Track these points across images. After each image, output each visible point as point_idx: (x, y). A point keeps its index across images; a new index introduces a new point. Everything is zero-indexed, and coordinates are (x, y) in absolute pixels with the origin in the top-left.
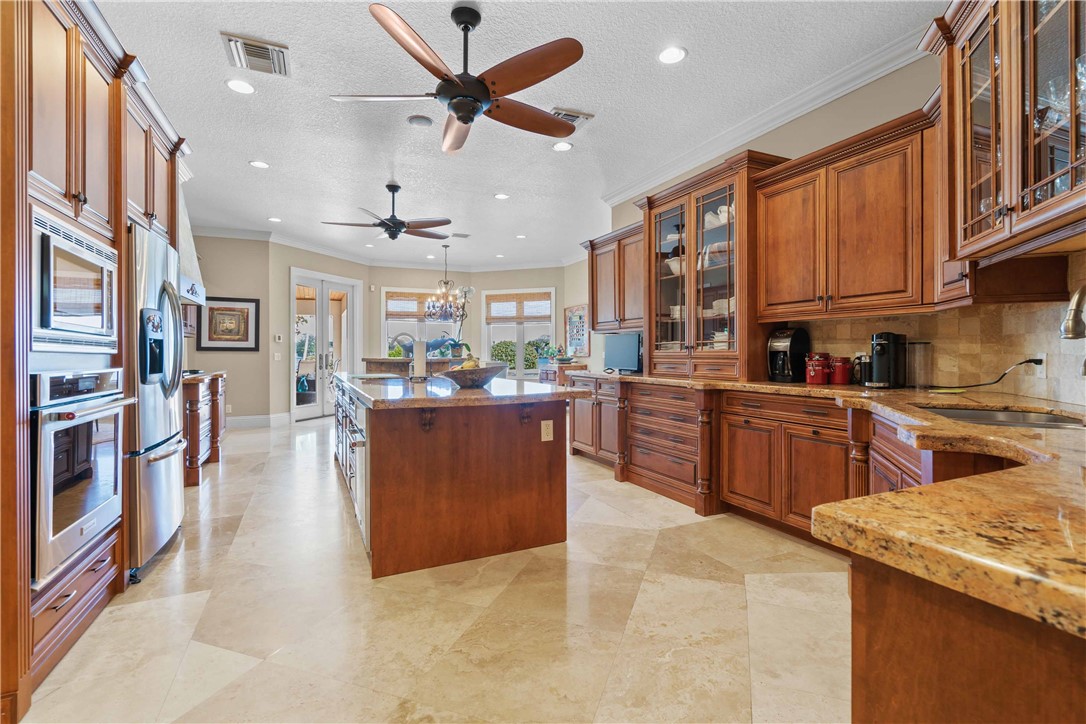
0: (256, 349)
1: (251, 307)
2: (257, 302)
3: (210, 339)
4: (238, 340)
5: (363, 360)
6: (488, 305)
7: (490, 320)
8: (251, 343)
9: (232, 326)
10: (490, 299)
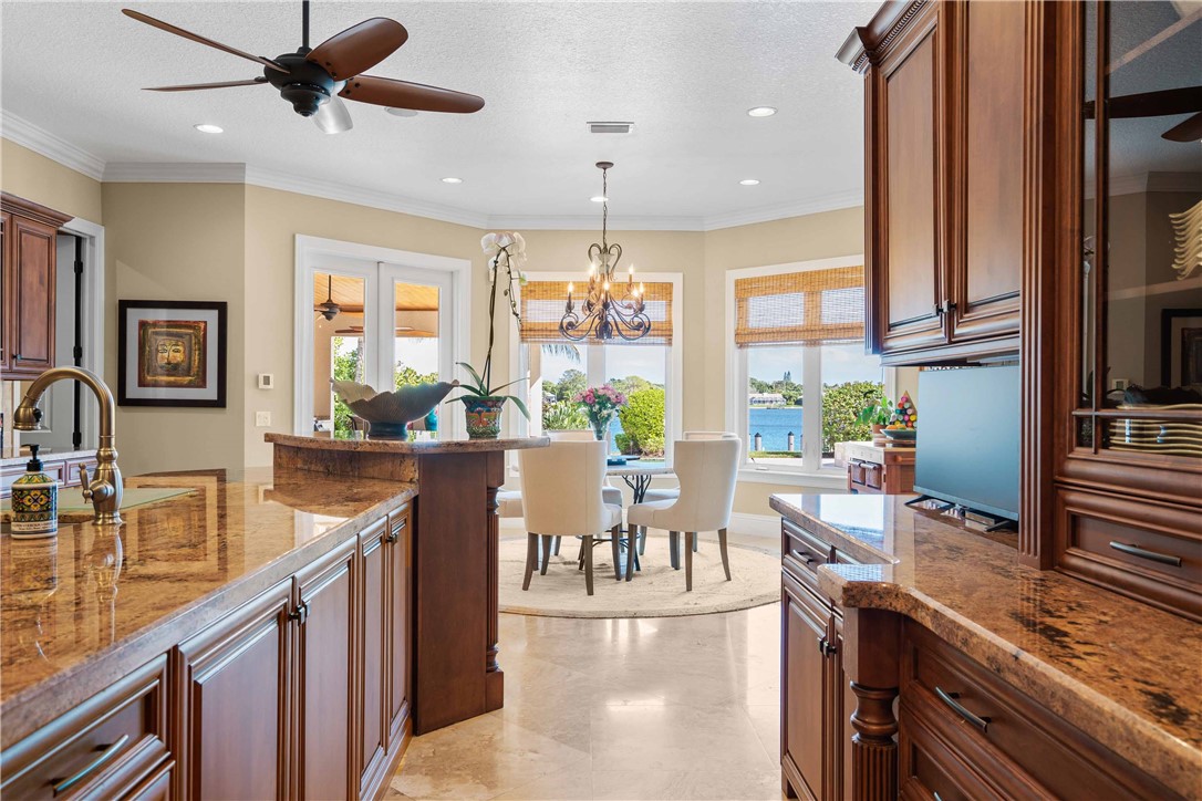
0: (220, 403)
1: (211, 317)
2: (221, 308)
3: (142, 383)
4: (189, 385)
5: (269, 438)
6: (741, 300)
7: (745, 338)
8: (210, 392)
9: (179, 357)
10: (745, 289)
